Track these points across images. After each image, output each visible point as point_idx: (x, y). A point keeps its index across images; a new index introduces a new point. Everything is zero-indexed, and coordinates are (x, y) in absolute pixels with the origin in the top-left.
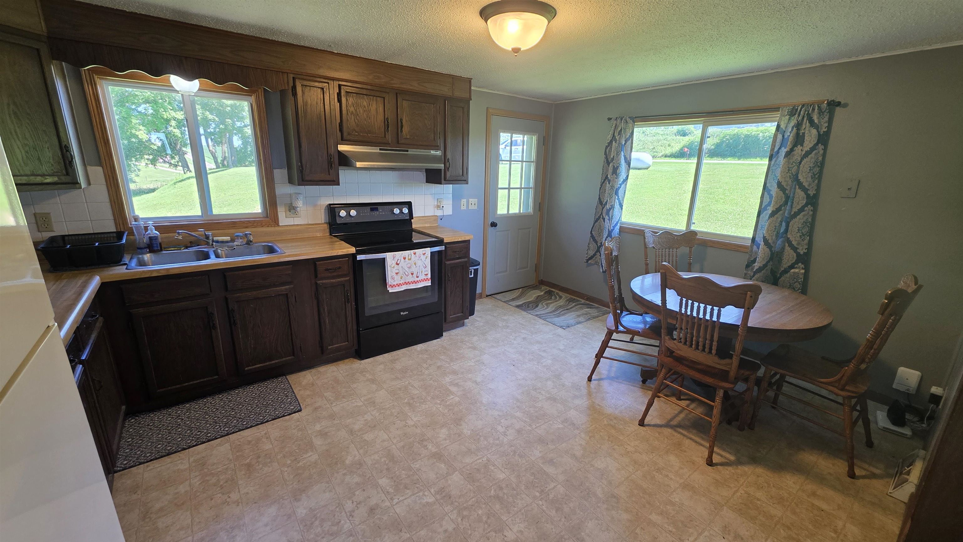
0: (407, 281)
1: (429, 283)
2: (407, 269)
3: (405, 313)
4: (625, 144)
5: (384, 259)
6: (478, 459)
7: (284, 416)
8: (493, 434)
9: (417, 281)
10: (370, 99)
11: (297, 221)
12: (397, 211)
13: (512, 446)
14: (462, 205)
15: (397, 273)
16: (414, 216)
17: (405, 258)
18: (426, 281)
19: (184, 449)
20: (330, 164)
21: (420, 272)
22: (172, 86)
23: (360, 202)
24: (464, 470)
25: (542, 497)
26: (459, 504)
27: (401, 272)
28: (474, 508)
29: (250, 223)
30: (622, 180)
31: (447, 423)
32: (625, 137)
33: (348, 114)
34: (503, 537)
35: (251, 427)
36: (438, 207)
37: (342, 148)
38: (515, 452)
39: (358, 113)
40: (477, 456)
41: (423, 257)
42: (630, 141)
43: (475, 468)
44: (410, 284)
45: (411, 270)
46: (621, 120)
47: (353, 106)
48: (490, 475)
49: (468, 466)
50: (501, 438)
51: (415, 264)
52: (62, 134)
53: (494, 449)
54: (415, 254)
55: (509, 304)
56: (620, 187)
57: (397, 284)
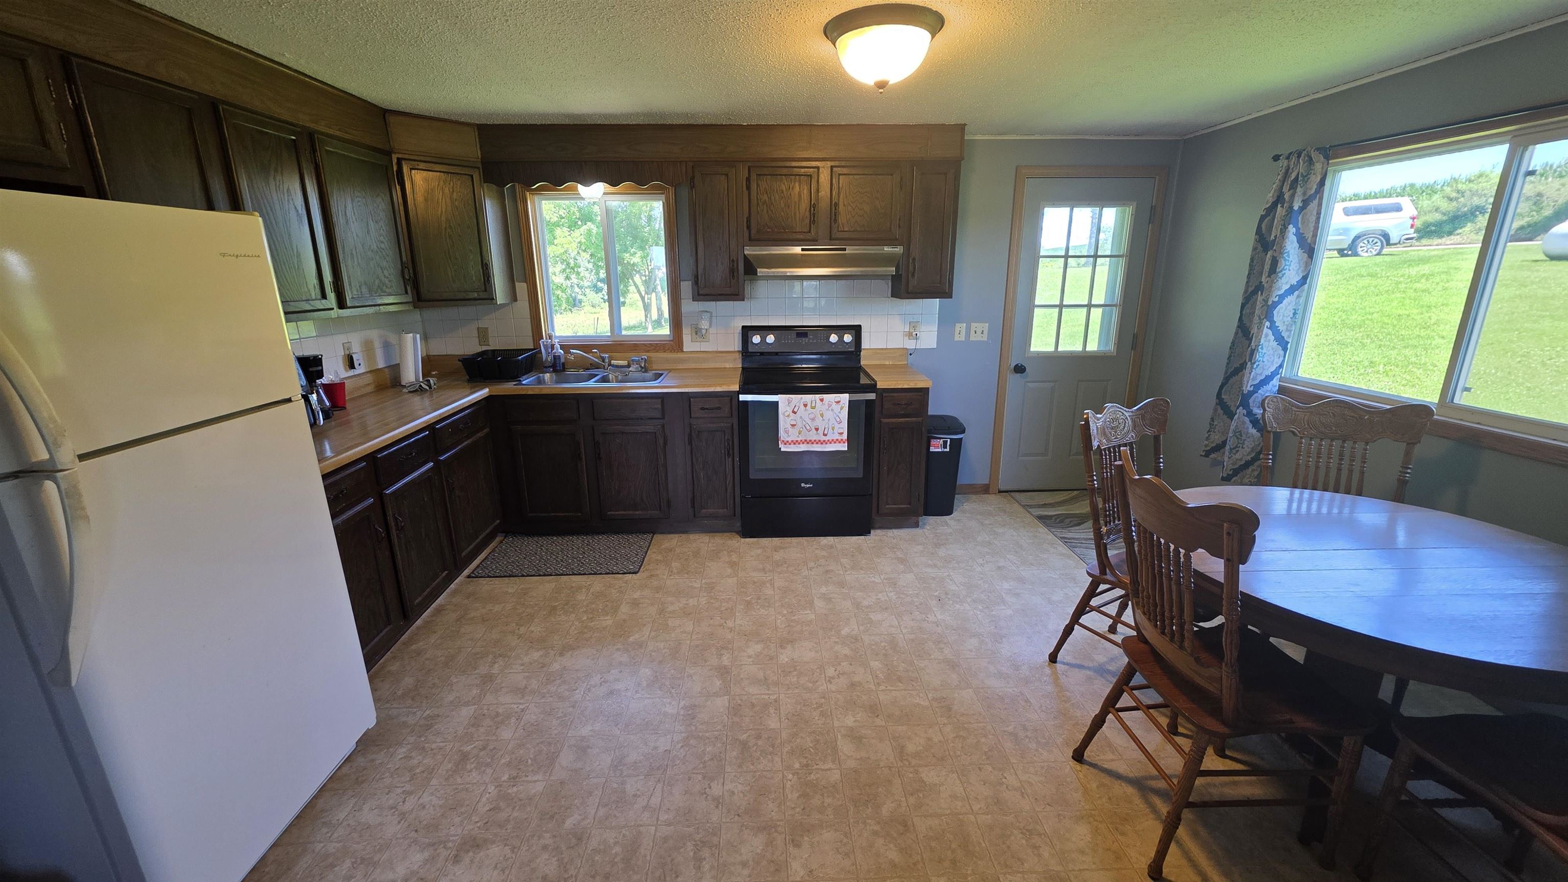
0: (808, 439)
1: (844, 447)
2: (809, 422)
3: (808, 486)
4: (1302, 209)
5: (776, 404)
6: (766, 694)
7: (618, 573)
9: (824, 441)
10: (791, 180)
11: (705, 347)
12: (834, 338)
13: (824, 697)
14: (957, 332)
15: (793, 425)
16: (863, 347)
17: (805, 405)
18: (840, 442)
19: (523, 576)
20: (733, 271)
21: (830, 429)
22: (579, 194)
23: (787, 324)
24: (737, 698)
25: (800, 772)
26: (696, 729)
27: (800, 424)
28: (707, 741)
29: (652, 346)
30: (1287, 287)
31: (769, 640)
32: (1304, 194)
33: (758, 204)
34: (707, 786)
35: (584, 574)
36: (910, 335)
37: (749, 251)
38: (821, 705)
39: (773, 201)
40: (768, 690)
41: (836, 408)
42: (1316, 202)
43: (752, 702)
44: (813, 443)
45: (815, 424)
46: (1299, 157)
47: (767, 193)
48: (761, 718)
49: (746, 697)
50: (819, 683)
51: (822, 415)
52: (484, 253)
53: (796, 691)
54: (822, 400)
55: (1028, 511)
56: (1280, 302)
57: (792, 441)
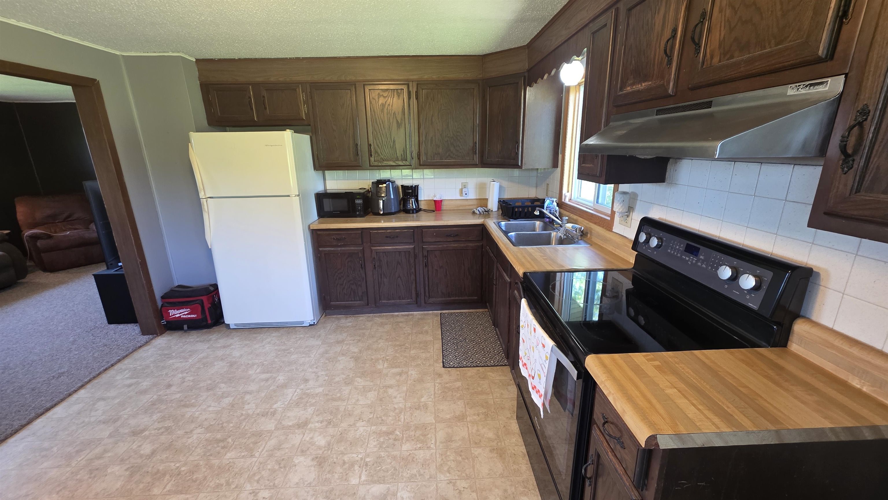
8: (268, 480)
13: (236, 487)
21: (537, 374)
31: (328, 450)
40: (266, 451)
41: (542, 351)
43: (260, 442)
48: (241, 448)
50: (255, 484)
51: (533, 349)
53: (255, 468)
54: (534, 330)
